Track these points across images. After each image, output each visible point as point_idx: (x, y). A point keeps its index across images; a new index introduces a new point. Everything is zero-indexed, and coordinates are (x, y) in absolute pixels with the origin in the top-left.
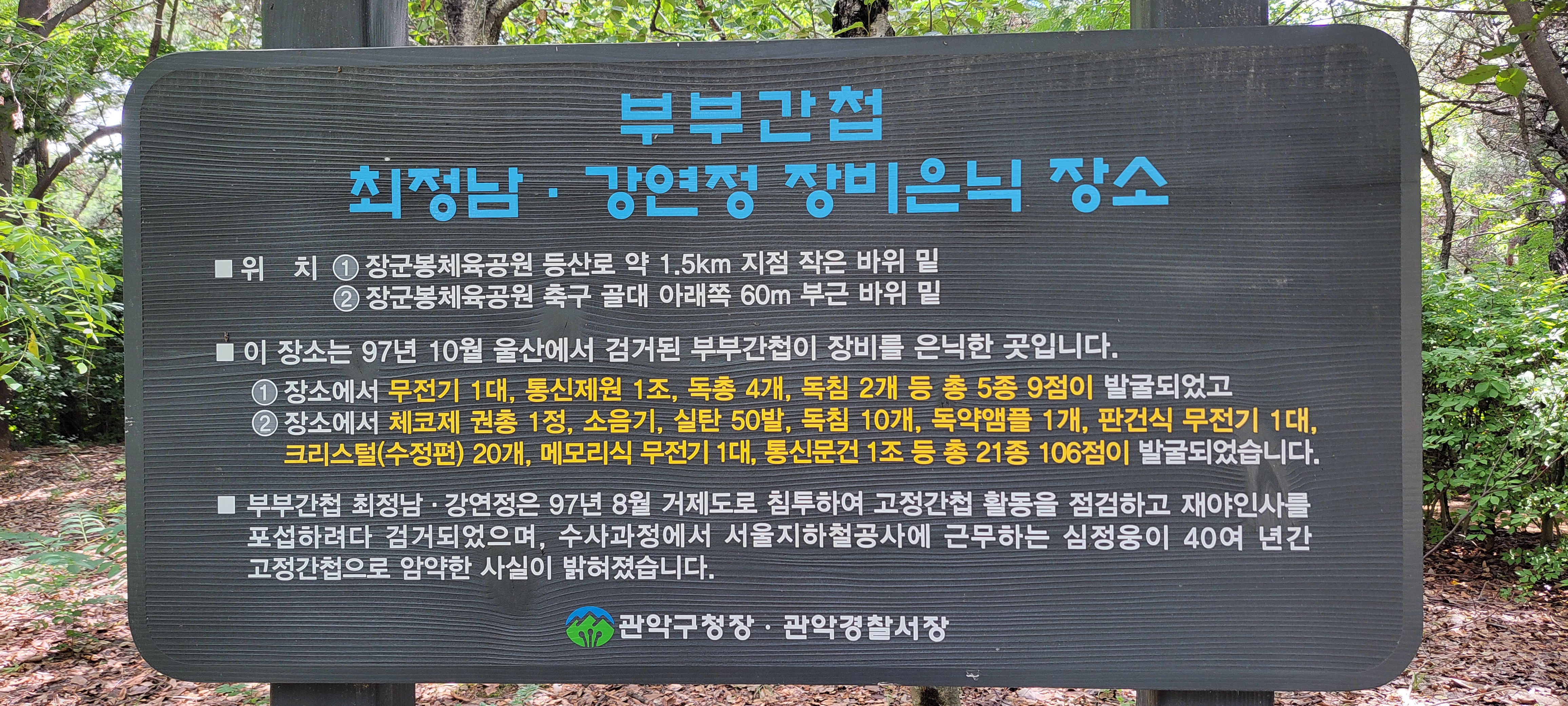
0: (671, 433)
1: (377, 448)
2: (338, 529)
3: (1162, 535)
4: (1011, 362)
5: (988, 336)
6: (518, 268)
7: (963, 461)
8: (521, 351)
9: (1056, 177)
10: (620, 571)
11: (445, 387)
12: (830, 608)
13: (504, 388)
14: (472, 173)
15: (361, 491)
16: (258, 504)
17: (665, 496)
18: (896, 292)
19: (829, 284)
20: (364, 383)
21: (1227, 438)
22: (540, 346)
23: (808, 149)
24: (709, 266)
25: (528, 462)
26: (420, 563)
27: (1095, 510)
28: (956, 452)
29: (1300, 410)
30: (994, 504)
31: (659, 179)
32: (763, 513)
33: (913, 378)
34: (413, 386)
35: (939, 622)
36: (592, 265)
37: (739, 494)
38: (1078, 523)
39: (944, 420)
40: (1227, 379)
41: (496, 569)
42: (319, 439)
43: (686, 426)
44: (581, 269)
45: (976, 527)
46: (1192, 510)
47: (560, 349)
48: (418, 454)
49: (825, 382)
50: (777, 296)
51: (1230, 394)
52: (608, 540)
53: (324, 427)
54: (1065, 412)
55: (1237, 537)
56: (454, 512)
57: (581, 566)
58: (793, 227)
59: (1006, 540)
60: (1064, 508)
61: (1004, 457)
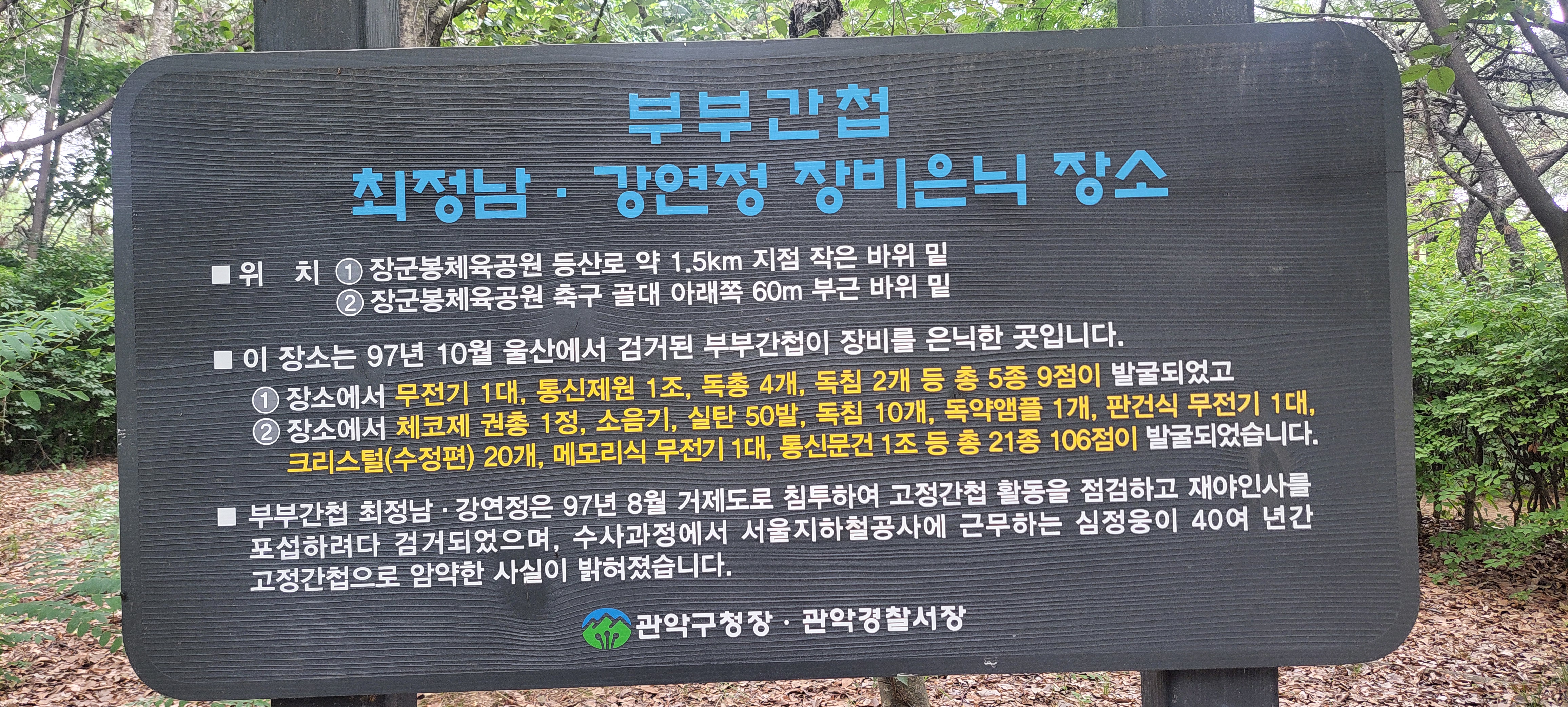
0: (686, 431)
1: (384, 454)
2: (345, 537)
3: (1171, 518)
4: (1021, 353)
5: (998, 327)
6: (527, 269)
7: (976, 451)
8: (532, 352)
9: (1060, 171)
10: (637, 572)
11: (453, 390)
12: (848, 601)
13: (515, 390)
14: (478, 174)
15: (368, 498)
16: (260, 515)
17: (681, 494)
18: (906, 286)
19: (841, 279)
20: (369, 388)
21: (1230, 421)
22: (551, 347)
23: (816, 146)
24: (720, 262)
25: (541, 464)
26: (430, 570)
27: (1106, 495)
28: (969, 442)
29: (1298, 393)
30: (1008, 493)
31: (669, 177)
32: (779, 508)
33: (925, 370)
34: (421, 390)
35: (956, 612)
36: (602, 264)
37: (755, 490)
38: (1089, 509)
39: (957, 411)
40: (1228, 364)
41: (509, 573)
42: (323, 446)
43: (701, 424)
44: (592, 269)
45: (991, 516)
46: (1199, 492)
47: (571, 350)
48: (427, 459)
49: (838, 376)
50: (789, 292)
51: (1232, 379)
52: (623, 540)
53: (329, 434)
54: (1075, 401)
55: (1242, 517)
56: (465, 517)
57: (597, 567)
58: (804, 223)
59: (1020, 527)
60: (1076, 495)
61: (1016, 446)
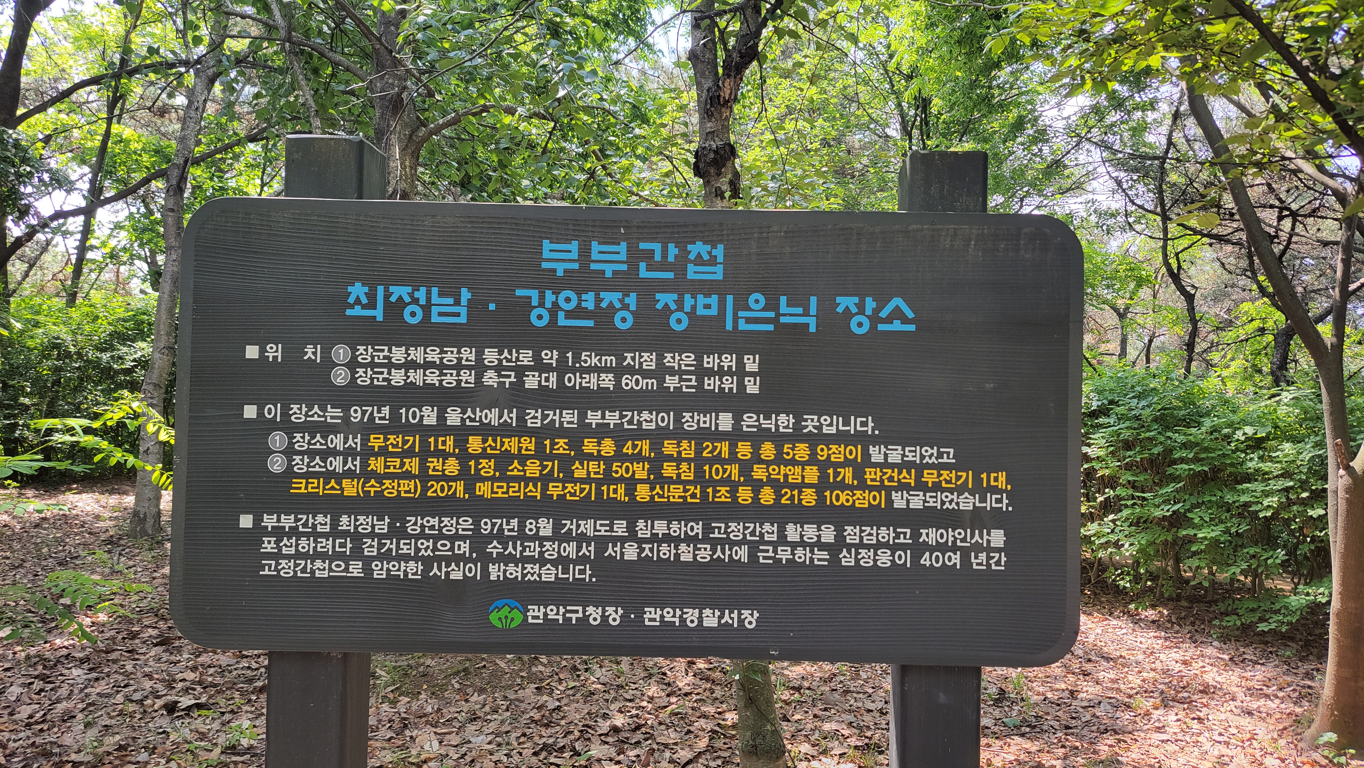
0: (569, 477)
1: (358, 483)
2: (328, 540)
3: (906, 557)
4: (806, 434)
5: (791, 416)
6: (465, 358)
7: (772, 502)
8: (465, 417)
9: (840, 310)
10: (529, 575)
11: (409, 441)
12: (676, 603)
13: (452, 443)
14: (435, 290)
15: (345, 514)
16: (269, 521)
17: (564, 522)
18: (729, 384)
19: (684, 377)
20: (351, 436)
21: (951, 491)
22: (478, 414)
23: (672, 284)
24: (600, 360)
25: (467, 496)
26: (385, 566)
27: (861, 538)
28: (767, 495)
29: (1000, 473)
30: (792, 533)
31: (568, 300)
32: (632, 535)
33: (740, 444)
34: (386, 439)
35: (752, 615)
36: (517, 358)
37: (615, 522)
38: (849, 547)
39: (760, 473)
40: (952, 451)
41: (440, 571)
42: (316, 475)
43: (580, 473)
44: (510, 361)
45: (780, 548)
46: (927, 540)
47: (492, 417)
48: (387, 488)
49: (678, 444)
50: (647, 383)
52: (521, 552)
53: (320, 467)
54: (842, 470)
55: (956, 559)
56: (412, 530)
57: (502, 570)
58: (661, 337)
59: (800, 558)
60: (840, 537)
61: (800, 500)
